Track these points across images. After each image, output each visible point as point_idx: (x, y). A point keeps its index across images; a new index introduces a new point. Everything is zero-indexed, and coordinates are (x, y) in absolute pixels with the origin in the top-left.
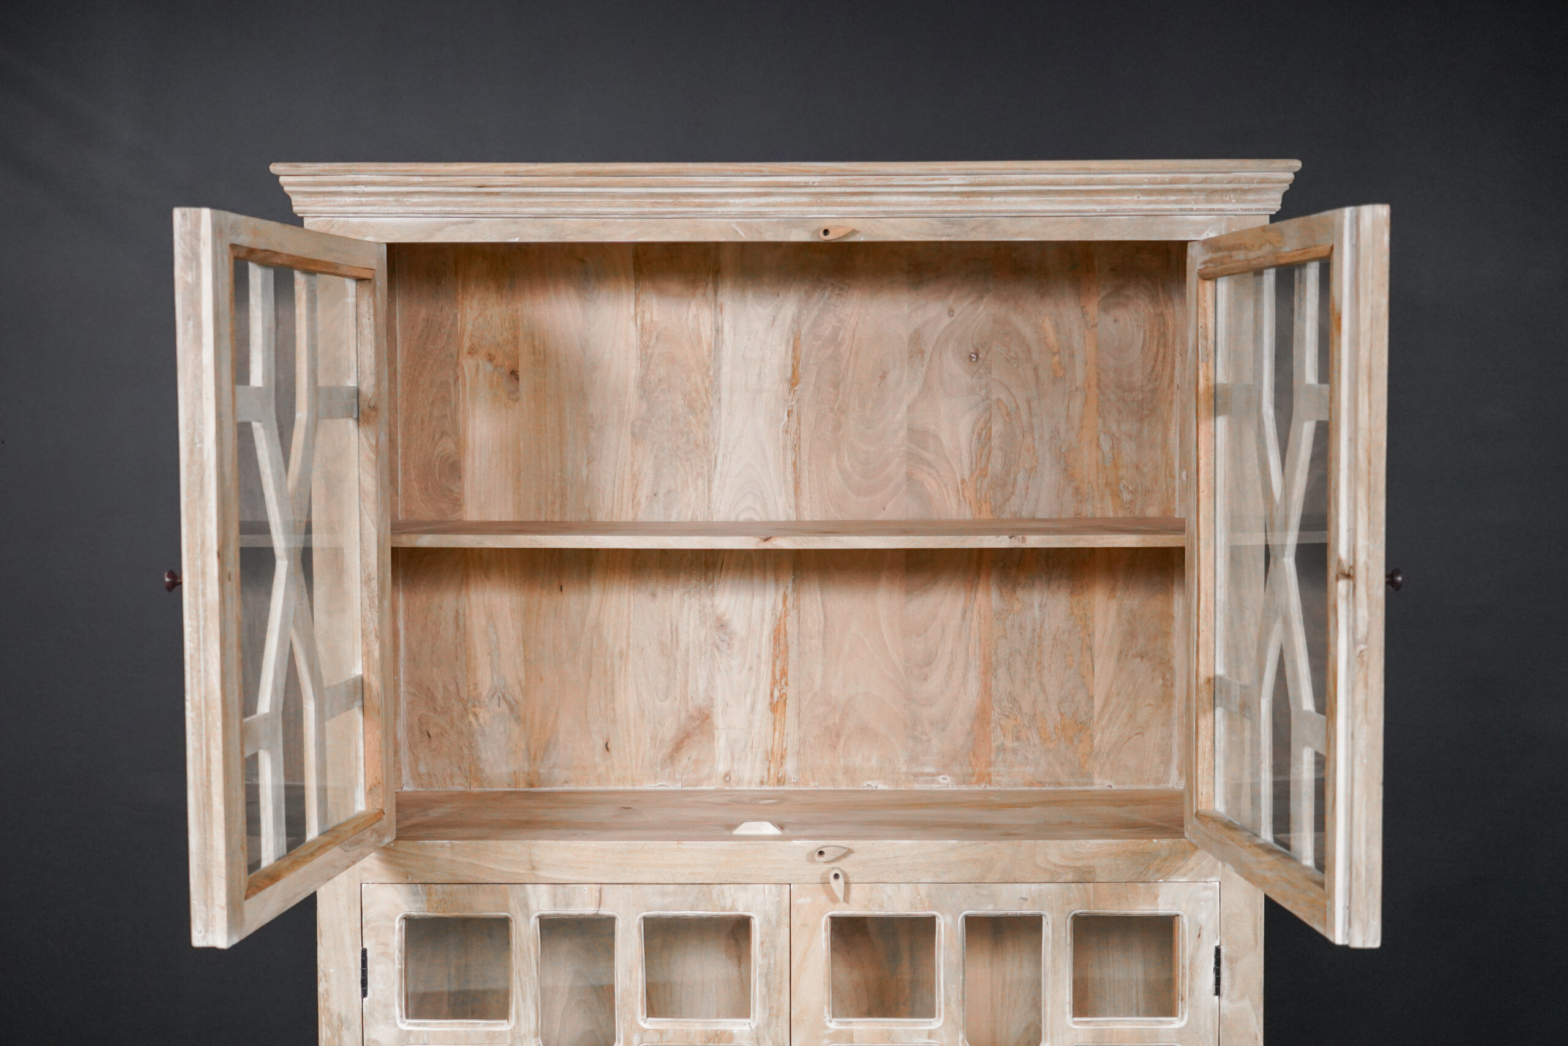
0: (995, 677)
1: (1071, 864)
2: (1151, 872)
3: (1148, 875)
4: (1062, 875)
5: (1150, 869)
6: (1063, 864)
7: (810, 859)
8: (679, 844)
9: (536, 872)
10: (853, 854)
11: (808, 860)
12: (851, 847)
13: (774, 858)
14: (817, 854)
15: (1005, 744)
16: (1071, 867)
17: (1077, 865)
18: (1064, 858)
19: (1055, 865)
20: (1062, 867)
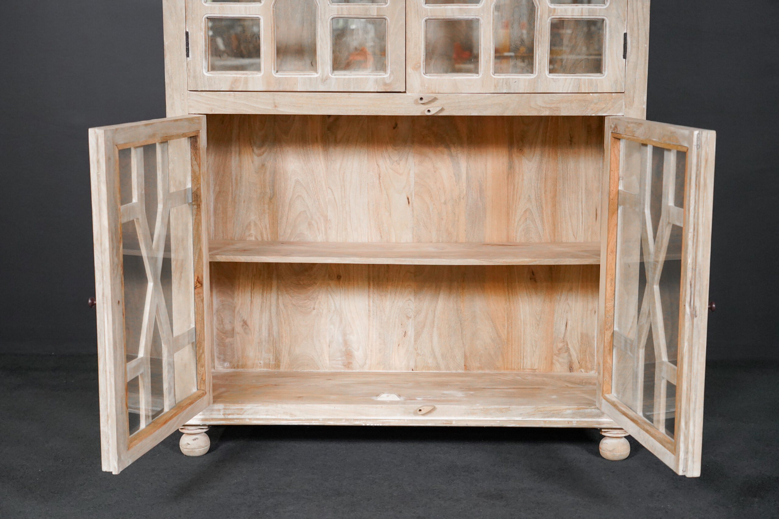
0: (512, 28)
1: (548, 106)
2: (589, 110)
3: (587, 112)
4: (544, 111)
5: (588, 109)
6: (544, 106)
7: (416, 102)
8: (350, 94)
9: (277, 109)
10: (437, 101)
11: (414, 103)
12: (436, 97)
13: (397, 102)
14: (419, 99)
15: (517, 64)
16: (548, 108)
17: (551, 107)
18: (545, 103)
19: (540, 107)
20: (543, 107)
